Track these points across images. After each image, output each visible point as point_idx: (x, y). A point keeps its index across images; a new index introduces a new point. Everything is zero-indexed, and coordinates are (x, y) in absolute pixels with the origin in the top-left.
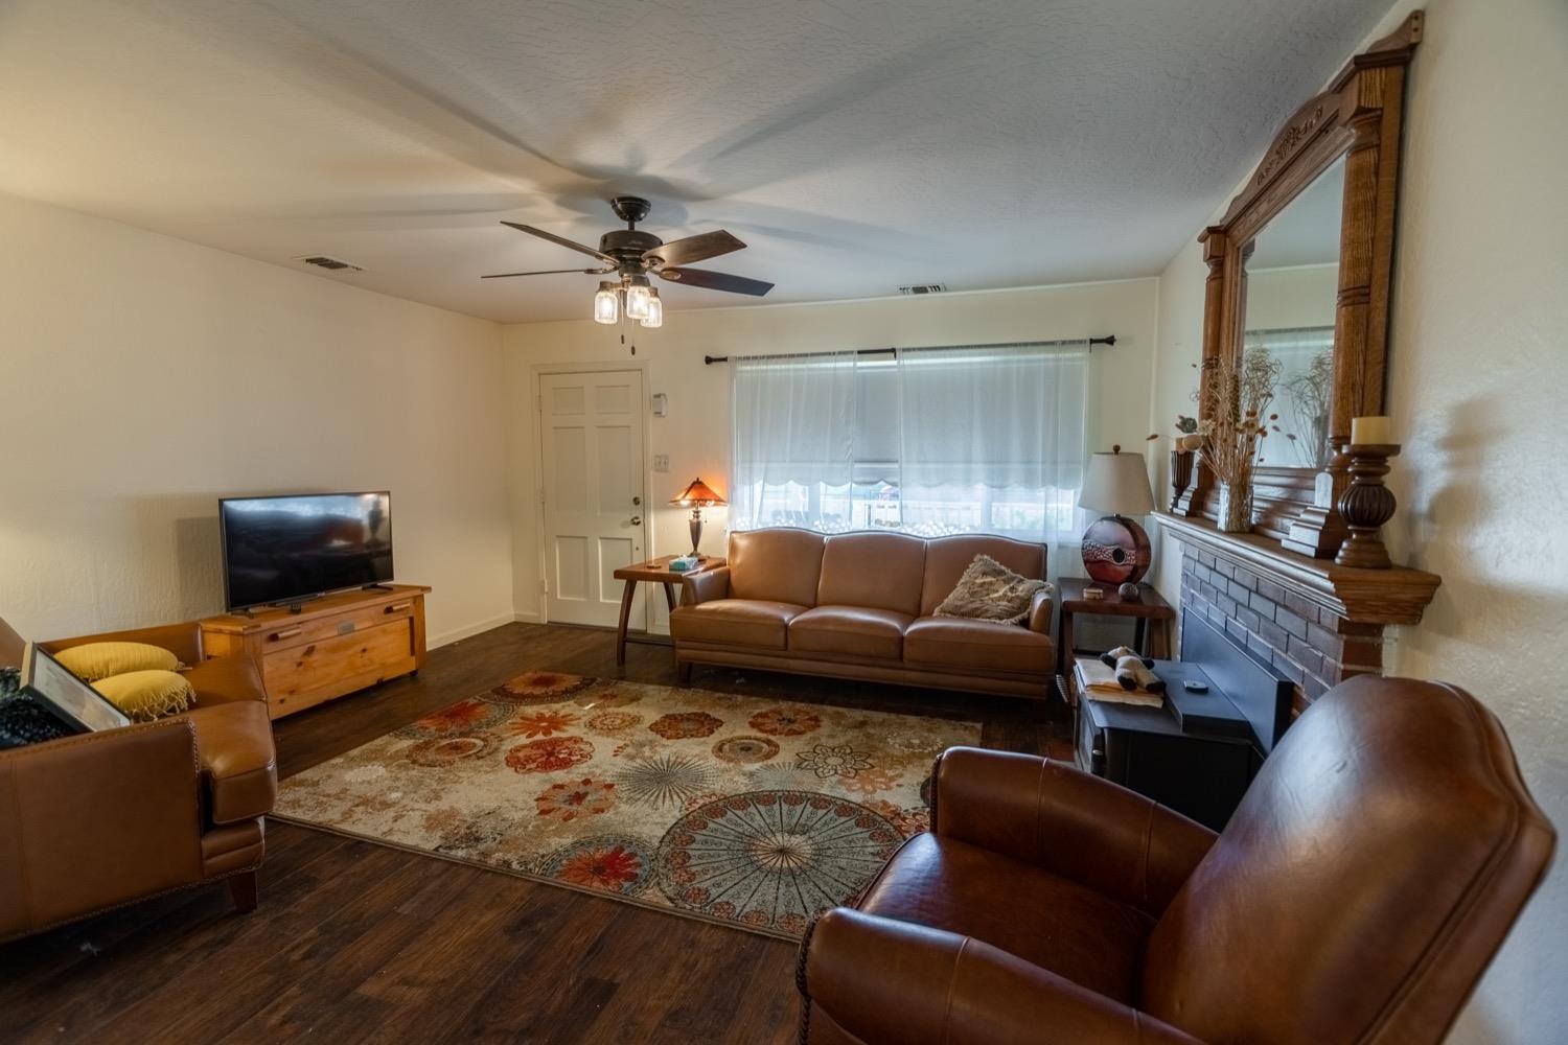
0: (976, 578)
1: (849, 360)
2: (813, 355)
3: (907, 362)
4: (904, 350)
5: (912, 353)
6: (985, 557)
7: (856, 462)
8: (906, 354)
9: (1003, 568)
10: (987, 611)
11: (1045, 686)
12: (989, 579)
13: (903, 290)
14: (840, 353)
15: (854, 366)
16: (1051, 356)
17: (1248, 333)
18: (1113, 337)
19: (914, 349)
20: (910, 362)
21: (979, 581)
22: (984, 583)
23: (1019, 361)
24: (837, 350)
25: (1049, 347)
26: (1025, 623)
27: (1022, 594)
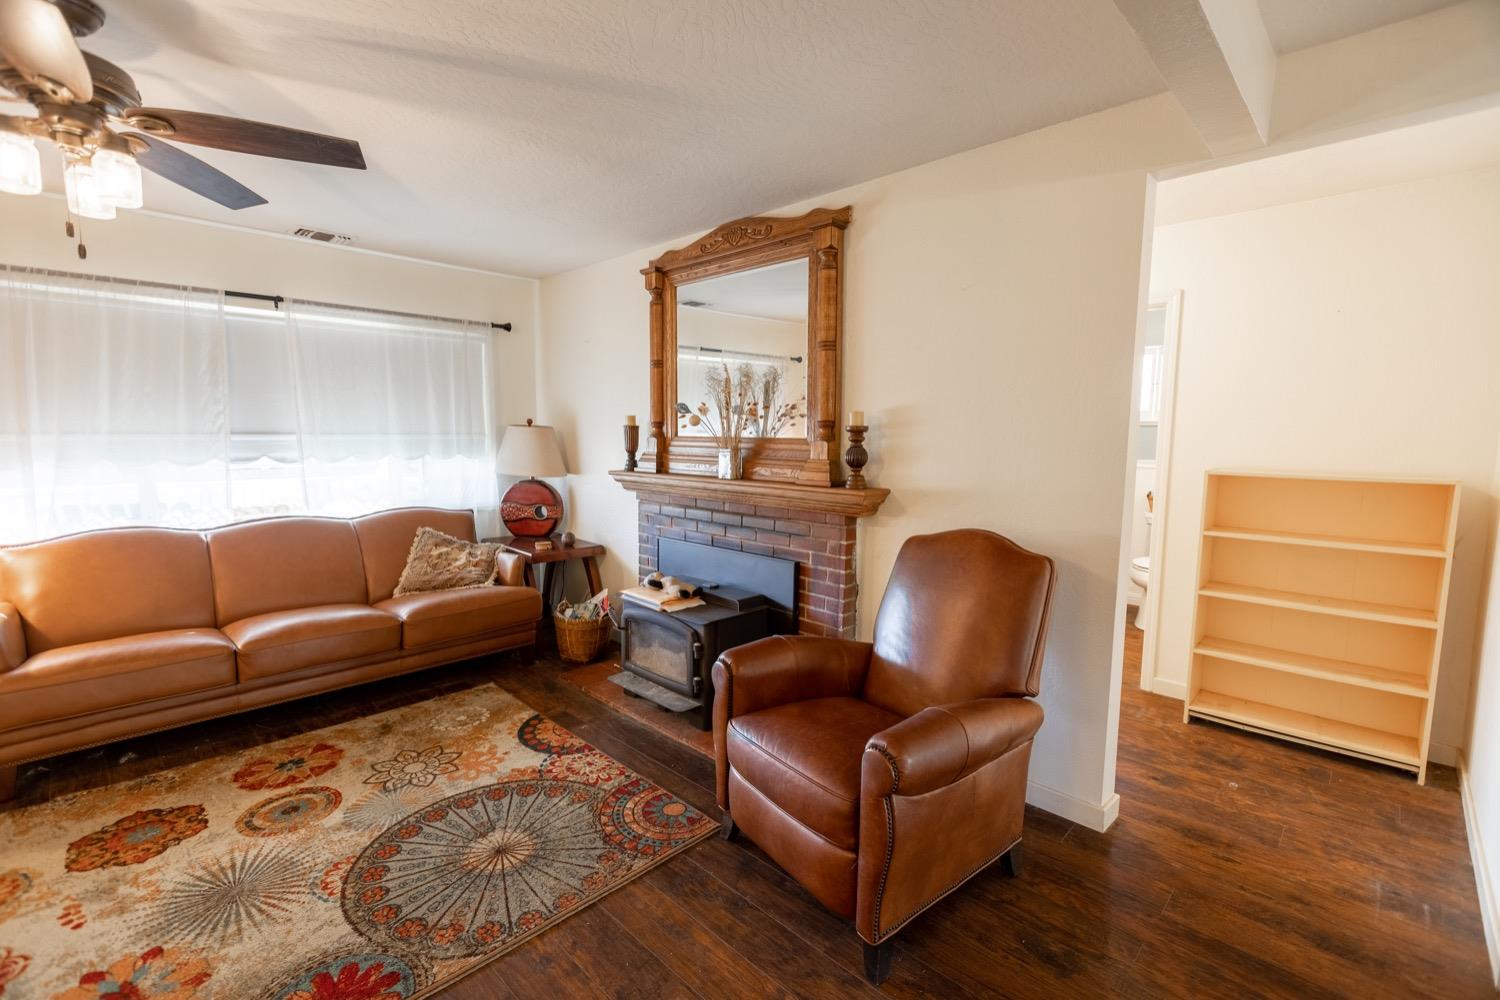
0: (430, 550)
1: (212, 301)
2: (143, 283)
3: (298, 316)
4: (295, 301)
5: (305, 307)
6: (428, 529)
7: (233, 433)
8: (297, 306)
9: (448, 537)
10: (462, 579)
11: (534, 631)
12: (444, 550)
13: (301, 232)
14: (195, 289)
15: (220, 310)
16: (461, 333)
17: (682, 347)
18: (509, 325)
19: (309, 303)
20: (303, 317)
21: (435, 553)
22: (441, 554)
23: (429, 334)
24: (190, 283)
25: (457, 325)
26: (499, 581)
27: (484, 557)
